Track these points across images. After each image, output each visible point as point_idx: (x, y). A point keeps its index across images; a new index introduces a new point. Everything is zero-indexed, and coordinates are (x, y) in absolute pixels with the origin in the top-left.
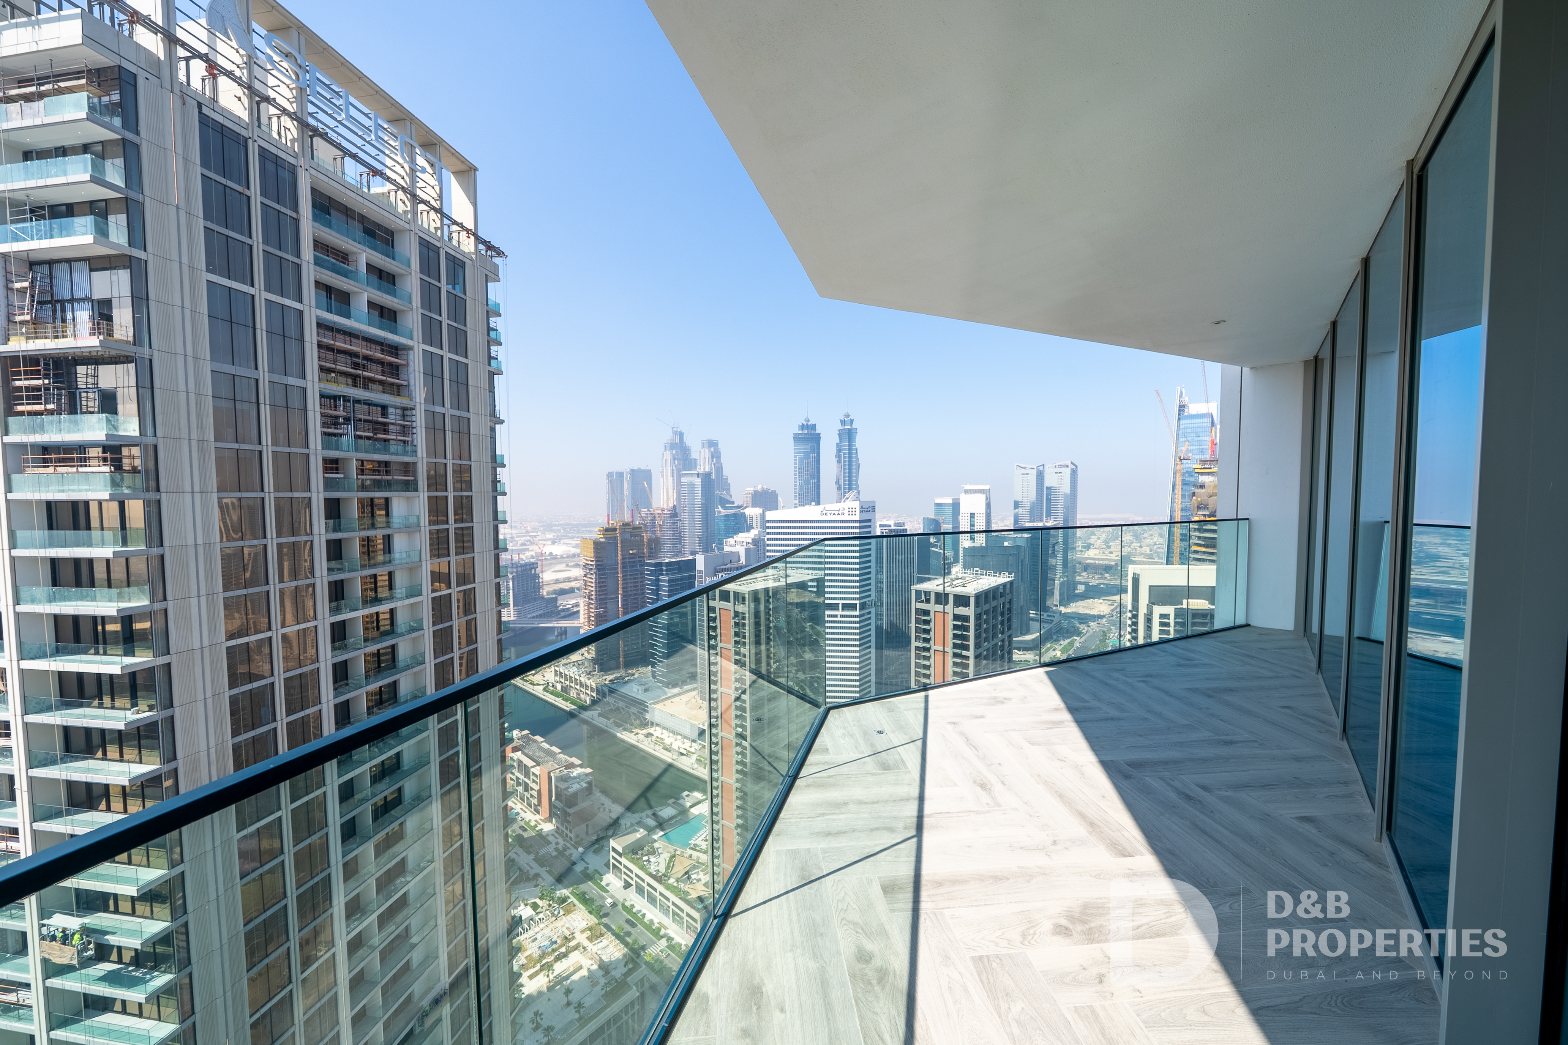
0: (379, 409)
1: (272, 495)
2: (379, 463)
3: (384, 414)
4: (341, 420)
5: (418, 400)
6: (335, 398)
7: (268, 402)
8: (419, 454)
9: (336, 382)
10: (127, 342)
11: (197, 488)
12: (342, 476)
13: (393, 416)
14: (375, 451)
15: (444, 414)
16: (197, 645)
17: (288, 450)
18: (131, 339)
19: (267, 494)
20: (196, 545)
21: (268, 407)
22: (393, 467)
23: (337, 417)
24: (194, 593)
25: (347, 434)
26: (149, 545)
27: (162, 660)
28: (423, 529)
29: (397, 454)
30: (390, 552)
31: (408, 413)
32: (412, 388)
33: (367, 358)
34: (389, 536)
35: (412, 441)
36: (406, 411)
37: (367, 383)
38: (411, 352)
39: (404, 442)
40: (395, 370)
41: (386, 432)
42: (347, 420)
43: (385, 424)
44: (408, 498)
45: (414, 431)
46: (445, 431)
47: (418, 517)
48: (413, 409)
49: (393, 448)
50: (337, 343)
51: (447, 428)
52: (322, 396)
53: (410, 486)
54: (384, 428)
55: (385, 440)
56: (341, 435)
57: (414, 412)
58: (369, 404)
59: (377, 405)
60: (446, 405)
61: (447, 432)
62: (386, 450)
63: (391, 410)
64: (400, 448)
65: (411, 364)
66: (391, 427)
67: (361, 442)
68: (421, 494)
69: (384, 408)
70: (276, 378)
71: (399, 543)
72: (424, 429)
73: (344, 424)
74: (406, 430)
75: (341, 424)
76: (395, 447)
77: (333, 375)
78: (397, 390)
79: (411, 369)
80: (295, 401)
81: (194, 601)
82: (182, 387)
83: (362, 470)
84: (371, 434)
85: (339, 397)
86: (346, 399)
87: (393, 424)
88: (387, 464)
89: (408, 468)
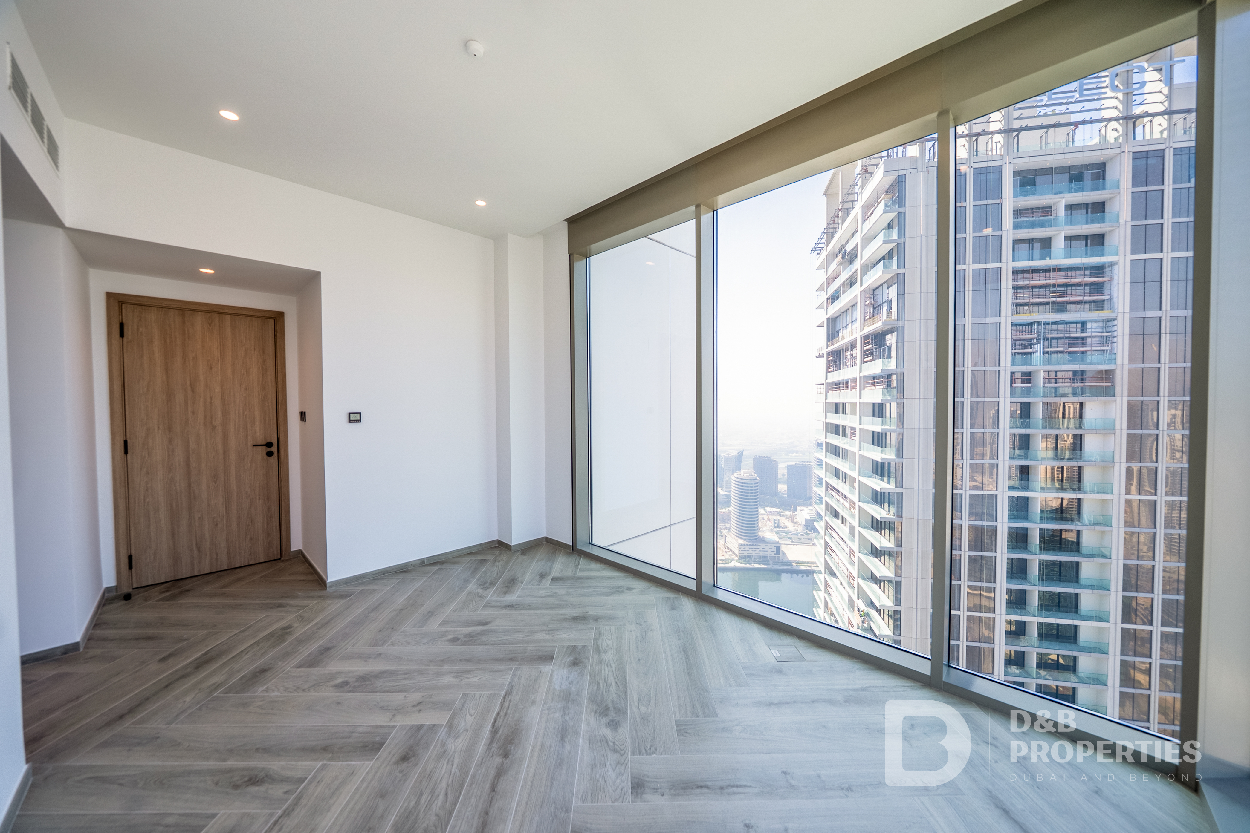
0: (1079, 325)
1: (969, 400)
2: (1075, 373)
3: (1083, 330)
4: (1035, 341)
5: (1121, 310)
6: (1031, 324)
7: (970, 338)
8: (1119, 361)
9: (1031, 312)
10: (895, 320)
11: (921, 397)
12: (1030, 385)
13: (1093, 329)
14: (1070, 362)
15: (1160, 317)
16: (916, 487)
17: (983, 368)
18: (896, 318)
19: (966, 399)
20: (919, 429)
21: (970, 341)
22: (1088, 375)
23: (1031, 339)
24: (916, 457)
25: (1037, 352)
26: (897, 426)
27: (899, 490)
28: (1118, 432)
29: (1091, 363)
30: (1081, 450)
31: (1110, 324)
32: (1115, 300)
33: (1066, 285)
34: (1081, 435)
35: (1111, 350)
36: (1108, 323)
37: (1061, 307)
38: (1116, 267)
39: (1103, 350)
40: (1098, 288)
41: (1084, 344)
42: (1038, 340)
43: (1083, 338)
44: (1105, 402)
45: (1115, 340)
46: (1160, 334)
47: (1114, 420)
48: (1114, 320)
49: (1089, 358)
50: (1032, 282)
51: (1163, 331)
52: (1013, 325)
53: (1109, 392)
54: (1083, 341)
55: (1083, 352)
56: (1034, 353)
57: (1115, 322)
58: (1066, 323)
59: (1077, 323)
60: (1164, 308)
61: (1163, 336)
62: (1083, 361)
63: (1089, 325)
64: (1095, 357)
65: (1116, 277)
66: (1089, 340)
67: (1054, 356)
68: (1118, 400)
69: (1083, 324)
70: (978, 320)
71: (1091, 443)
72: (1127, 338)
73: (1037, 344)
74: (1107, 340)
75: (1034, 345)
76: (1090, 357)
77: (1026, 308)
78: (1099, 305)
79: (1115, 282)
80: (991, 333)
81: (916, 461)
82: (918, 339)
83: (1056, 379)
84: (1062, 349)
85: (1035, 322)
86: (1039, 323)
87: (1090, 337)
88: (1083, 372)
89: (1107, 375)
